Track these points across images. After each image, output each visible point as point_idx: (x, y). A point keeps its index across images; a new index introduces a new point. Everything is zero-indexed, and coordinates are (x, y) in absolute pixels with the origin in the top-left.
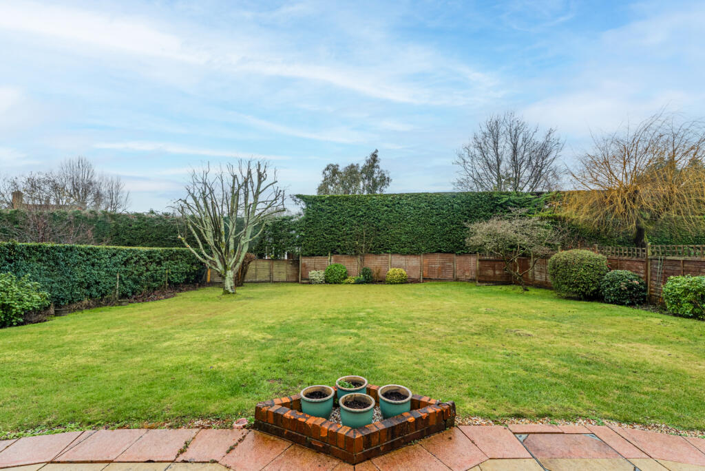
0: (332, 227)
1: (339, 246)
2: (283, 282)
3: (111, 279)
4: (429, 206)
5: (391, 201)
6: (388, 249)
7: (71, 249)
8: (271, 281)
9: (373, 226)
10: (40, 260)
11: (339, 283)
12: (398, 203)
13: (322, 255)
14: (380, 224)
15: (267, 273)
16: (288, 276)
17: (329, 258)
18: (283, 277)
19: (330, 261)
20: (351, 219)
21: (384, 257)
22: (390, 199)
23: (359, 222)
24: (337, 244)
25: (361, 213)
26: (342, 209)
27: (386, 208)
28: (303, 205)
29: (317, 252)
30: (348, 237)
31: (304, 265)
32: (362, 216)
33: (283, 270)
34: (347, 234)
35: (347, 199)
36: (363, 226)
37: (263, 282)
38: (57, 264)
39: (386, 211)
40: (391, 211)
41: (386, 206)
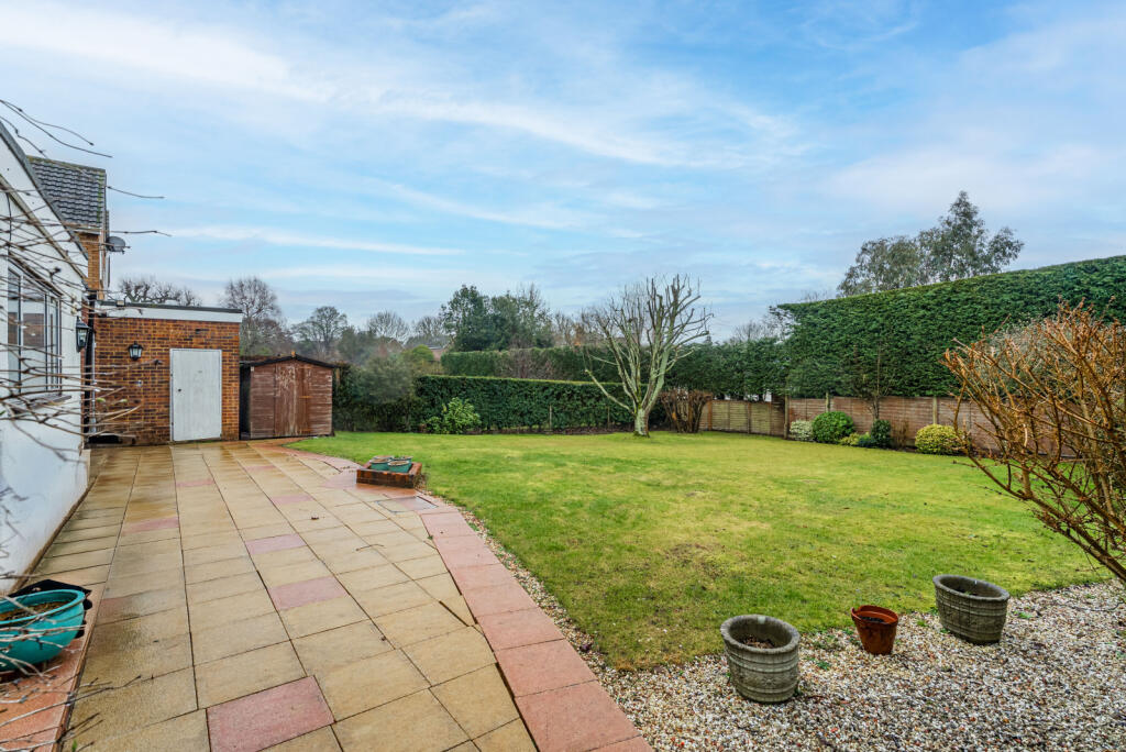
0: (828, 352)
1: (839, 383)
2: (765, 435)
3: (543, 410)
4: (1021, 299)
5: (934, 298)
6: (929, 389)
7: (506, 382)
8: (748, 432)
9: (897, 346)
10: (482, 390)
11: (832, 442)
12: (949, 300)
13: (814, 397)
14: (909, 343)
15: (743, 419)
16: (772, 428)
17: (827, 402)
18: (766, 428)
19: (829, 406)
20: (858, 336)
21: (923, 403)
22: (930, 293)
23: (872, 340)
24: (835, 379)
25: (874, 326)
26: (844, 320)
27: (922, 312)
28: (789, 320)
29: (807, 391)
30: (853, 367)
31: (792, 412)
32: (876, 331)
33: (764, 419)
34: (852, 363)
35: (854, 303)
36: (880, 348)
37: (738, 432)
38: (496, 393)
39: (924, 316)
40: (932, 317)
41: (924, 307)
